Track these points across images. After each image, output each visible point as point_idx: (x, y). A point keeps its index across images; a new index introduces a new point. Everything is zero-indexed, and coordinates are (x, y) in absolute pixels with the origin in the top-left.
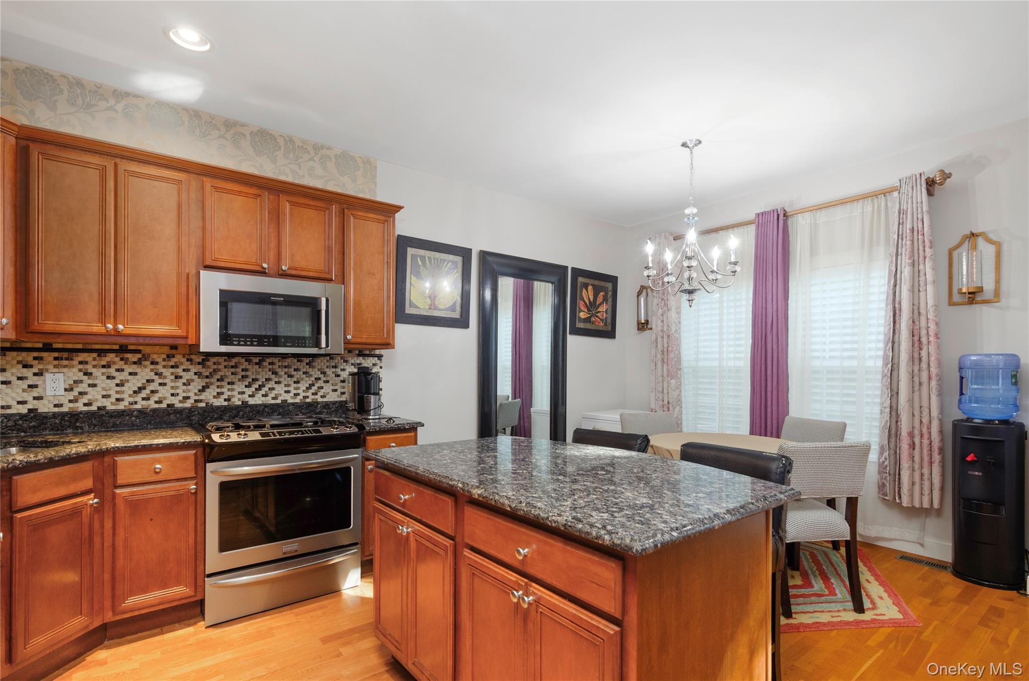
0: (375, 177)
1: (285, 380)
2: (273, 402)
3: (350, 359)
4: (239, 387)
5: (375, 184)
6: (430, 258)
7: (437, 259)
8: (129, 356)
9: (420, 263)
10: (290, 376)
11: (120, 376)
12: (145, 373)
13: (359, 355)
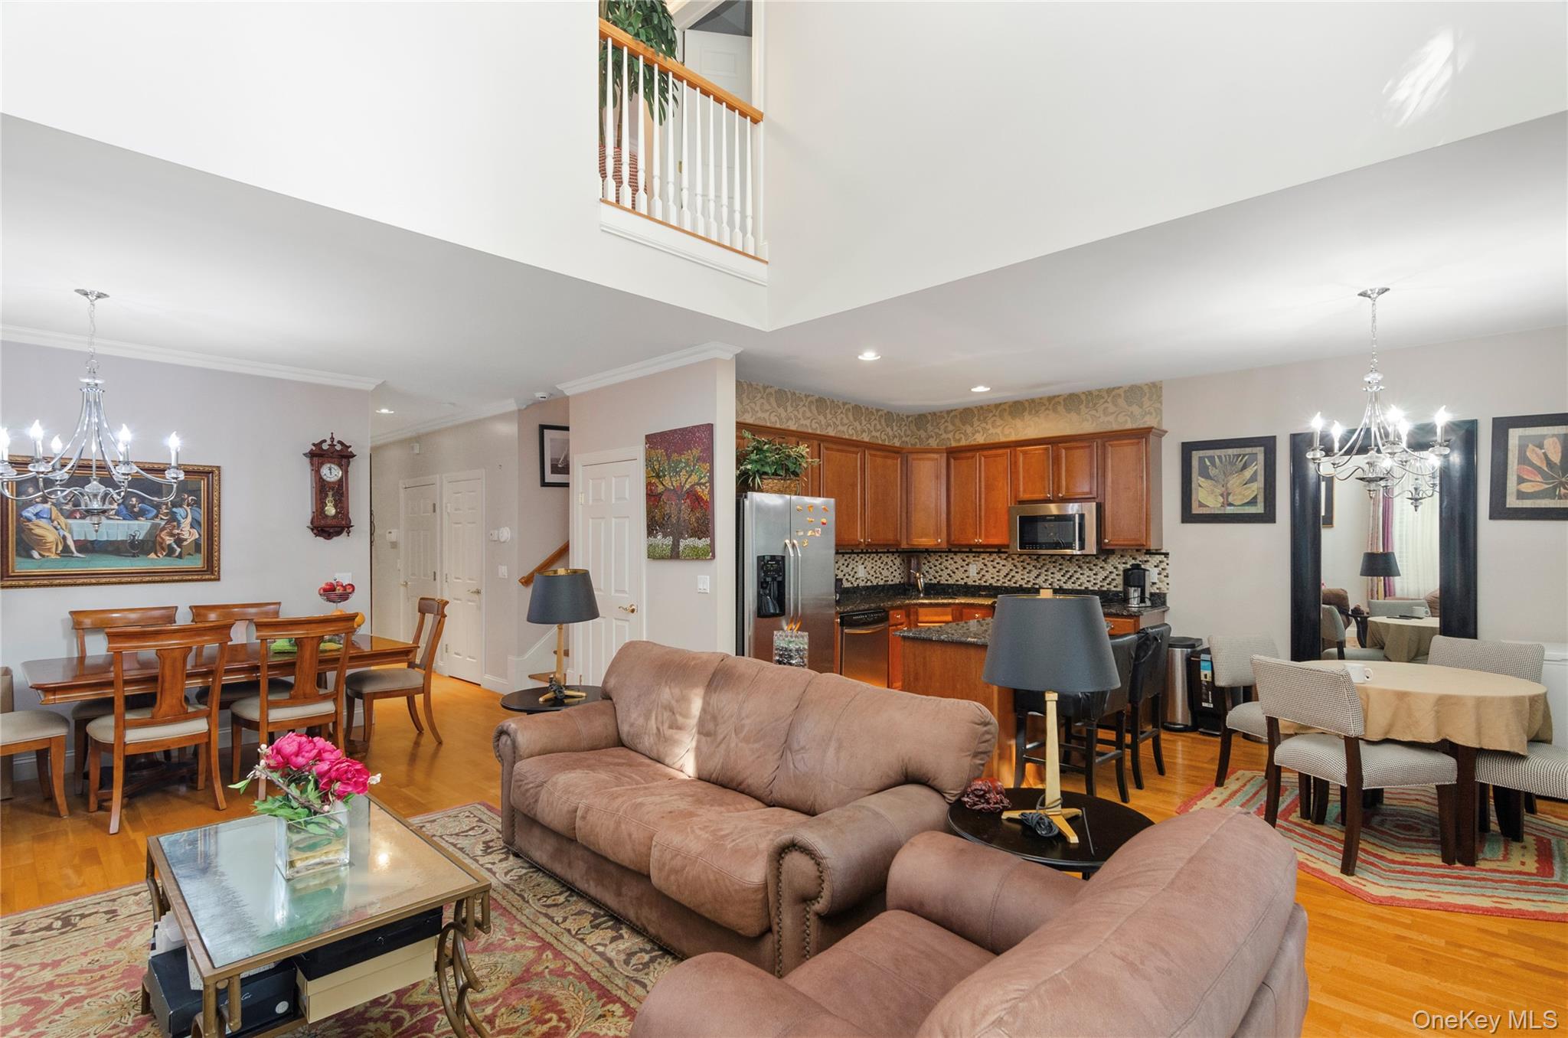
0: (1160, 396)
1: (1087, 572)
2: (1079, 588)
3: (1137, 556)
4: (1058, 576)
5: (1161, 403)
6: (1220, 457)
7: (1229, 456)
8: (1001, 555)
9: (1208, 463)
10: (1090, 570)
11: (999, 567)
12: (1009, 566)
13: (1146, 554)
